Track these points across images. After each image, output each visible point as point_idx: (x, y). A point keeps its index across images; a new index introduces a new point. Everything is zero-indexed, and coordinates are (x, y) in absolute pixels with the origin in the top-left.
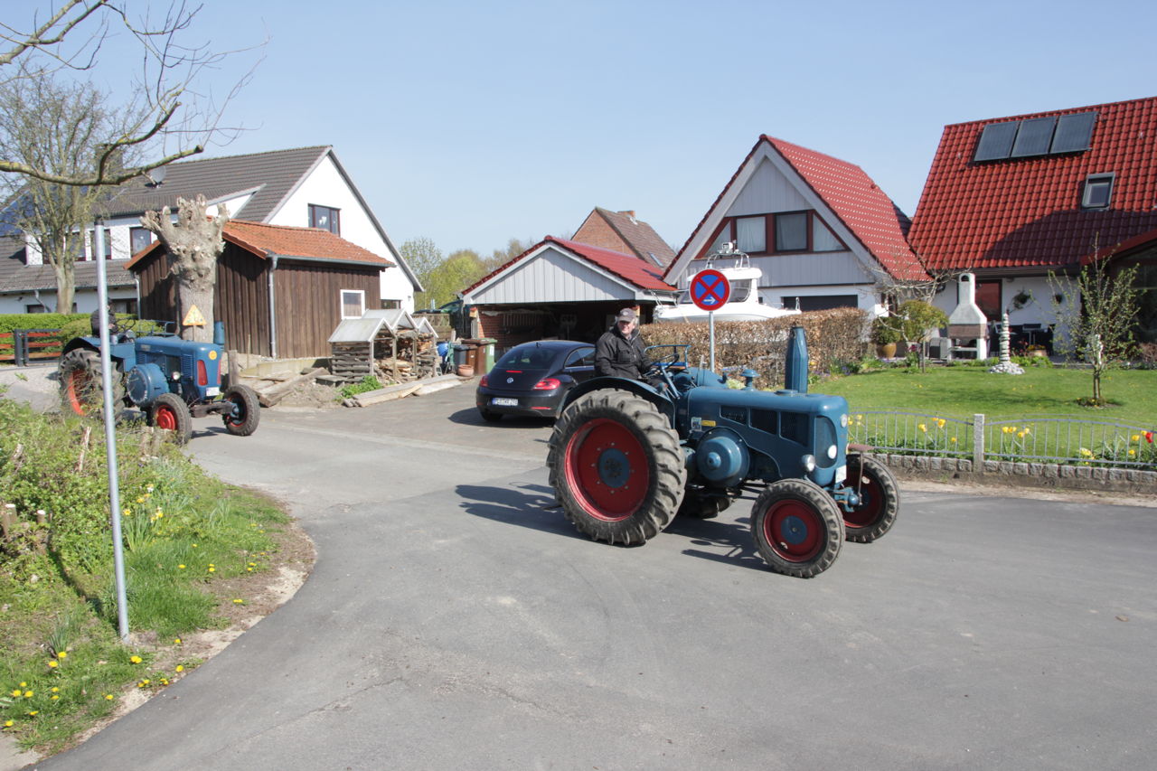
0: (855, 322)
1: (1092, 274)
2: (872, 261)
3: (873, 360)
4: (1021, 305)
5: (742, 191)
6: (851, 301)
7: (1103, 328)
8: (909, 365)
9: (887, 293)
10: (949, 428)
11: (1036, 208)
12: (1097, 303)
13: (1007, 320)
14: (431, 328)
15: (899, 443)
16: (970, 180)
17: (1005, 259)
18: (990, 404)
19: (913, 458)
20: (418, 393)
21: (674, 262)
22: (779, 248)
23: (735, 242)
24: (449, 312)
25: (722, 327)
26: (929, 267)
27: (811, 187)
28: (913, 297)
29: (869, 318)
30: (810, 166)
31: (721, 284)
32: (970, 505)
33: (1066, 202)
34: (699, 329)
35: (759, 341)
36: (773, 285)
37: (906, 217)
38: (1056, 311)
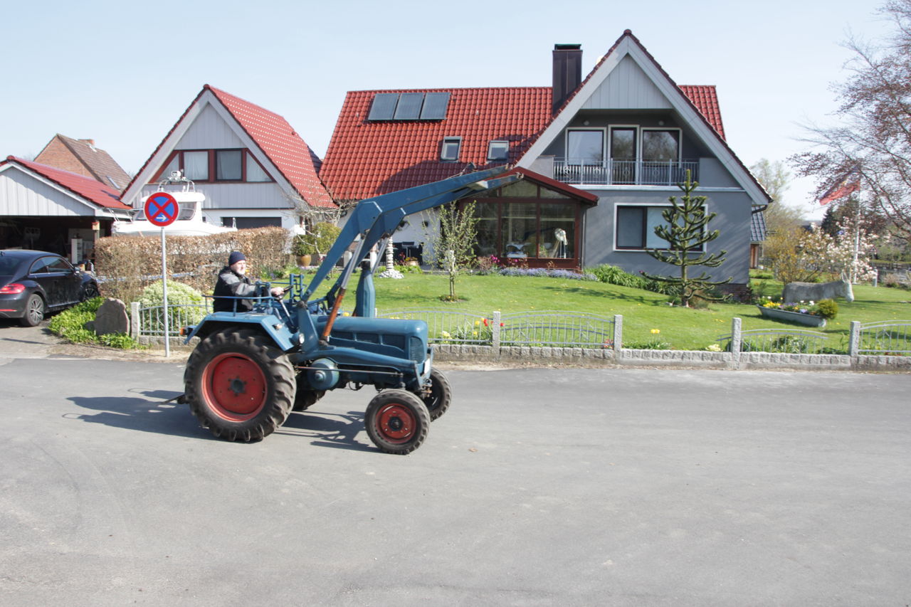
0: (280, 238)
1: (447, 207)
2: (292, 190)
3: (294, 268)
4: (401, 229)
5: (188, 129)
6: (277, 222)
7: (455, 246)
9: (304, 216)
11: (410, 158)
12: (451, 228)
13: (391, 239)
16: (365, 134)
18: (380, 301)
21: (130, 186)
22: (219, 177)
23: (182, 171)
25: (171, 240)
26: (335, 197)
27: (245, 130)
28: (323, 220)
29: (290, 235)
30: (244, 113)
31: (172, 204)
33: (430, 155)
34: (152, 242)
35: (203, 253)
36: (214, 207)
37: (317, 158)
38: (425, 233)
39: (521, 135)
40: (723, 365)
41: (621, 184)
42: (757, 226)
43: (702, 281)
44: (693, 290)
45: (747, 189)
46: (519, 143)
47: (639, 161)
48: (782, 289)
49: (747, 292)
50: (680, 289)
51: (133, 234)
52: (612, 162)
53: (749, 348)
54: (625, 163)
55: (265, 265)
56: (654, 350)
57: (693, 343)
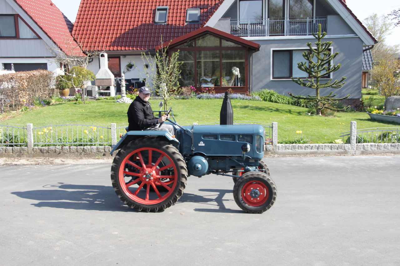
0: (47, 78)
1: (161, 55)
2: (54, 45)
4: (130, 69)
7: (167, 80)
8: (77, 100)
9: (63, 62)
10: (99, 131)
11: (134, 21)
12: (164, 68)
13: (124, 77)
15: (74, 140)
17: (121, 46)
18: (118, 118)
19: (82, 147)
26: (84, 49)
27: (15, 1)
28: (77, 65)
29: (54, 76)
33: (148, 19)
37: (71, 22)
38: (146, 72)
39: (208, 4)
40: (345, 153)
41: (275, 36)
42: (367, 60)
43: (330, 98)
44: (324, 105)
45: (360, 35)
46: (207, 10)
47: (287, 19)
48: (384, 101)
49: (361, 104)
50: (315, 103)
52: (269, 21)
53: (362, 140)
54: (277, 21)
56: (299, 144)
57: (325, 139)
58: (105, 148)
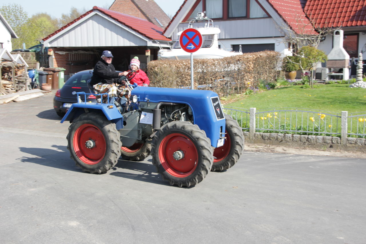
0: (273, 59)
2: (283, 23)
3: (283, 81)
6: (271, 47)
8: (303, 84)
9: (292, 42)
10: (327, 119)
13: (362, 57)
14: (24, 61)
15: (298, 128)
17: (362, 21)
18: (351, 106)
19: (306, 136)
20: (16, 100)
21: (170, 24)
22: (230, 16)
23: (205, 12)
24: (35, 51)
25: (197, 62)
26: (317, 26)
28: (307, 44)
29: (281, 57)
31: (197, 37)
32: (340, 163)
34: (184, 63)
35: (219, 70)
36: (227, 38)
51: (172, 58)
55: (262, 79)
58: (332, 138)
